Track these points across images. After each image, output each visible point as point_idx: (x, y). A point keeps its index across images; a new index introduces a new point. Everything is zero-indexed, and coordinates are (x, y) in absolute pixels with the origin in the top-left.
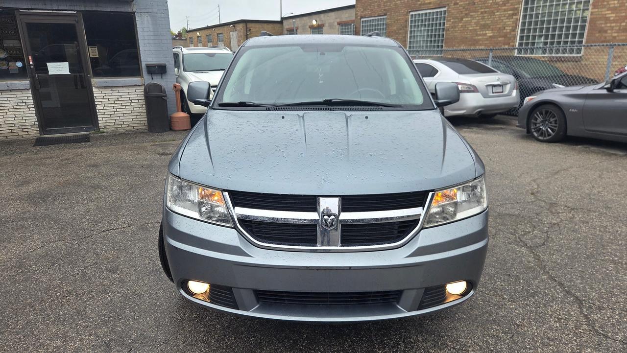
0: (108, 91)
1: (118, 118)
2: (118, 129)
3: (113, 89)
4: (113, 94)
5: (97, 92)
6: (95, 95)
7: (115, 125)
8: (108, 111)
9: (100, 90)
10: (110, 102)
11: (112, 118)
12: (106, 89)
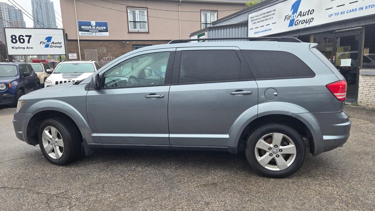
0: (368, 78)
1: (371, 98)
2: (369, 105)
3: (371, 77)
4: (371, 81)
5: (361, 79)
6: (360, 80)
7: (367, 102)
8: (365, 91)
9: (364, 77)
10: (367, 86)
11: (367, 97)
12: (367, 77)
